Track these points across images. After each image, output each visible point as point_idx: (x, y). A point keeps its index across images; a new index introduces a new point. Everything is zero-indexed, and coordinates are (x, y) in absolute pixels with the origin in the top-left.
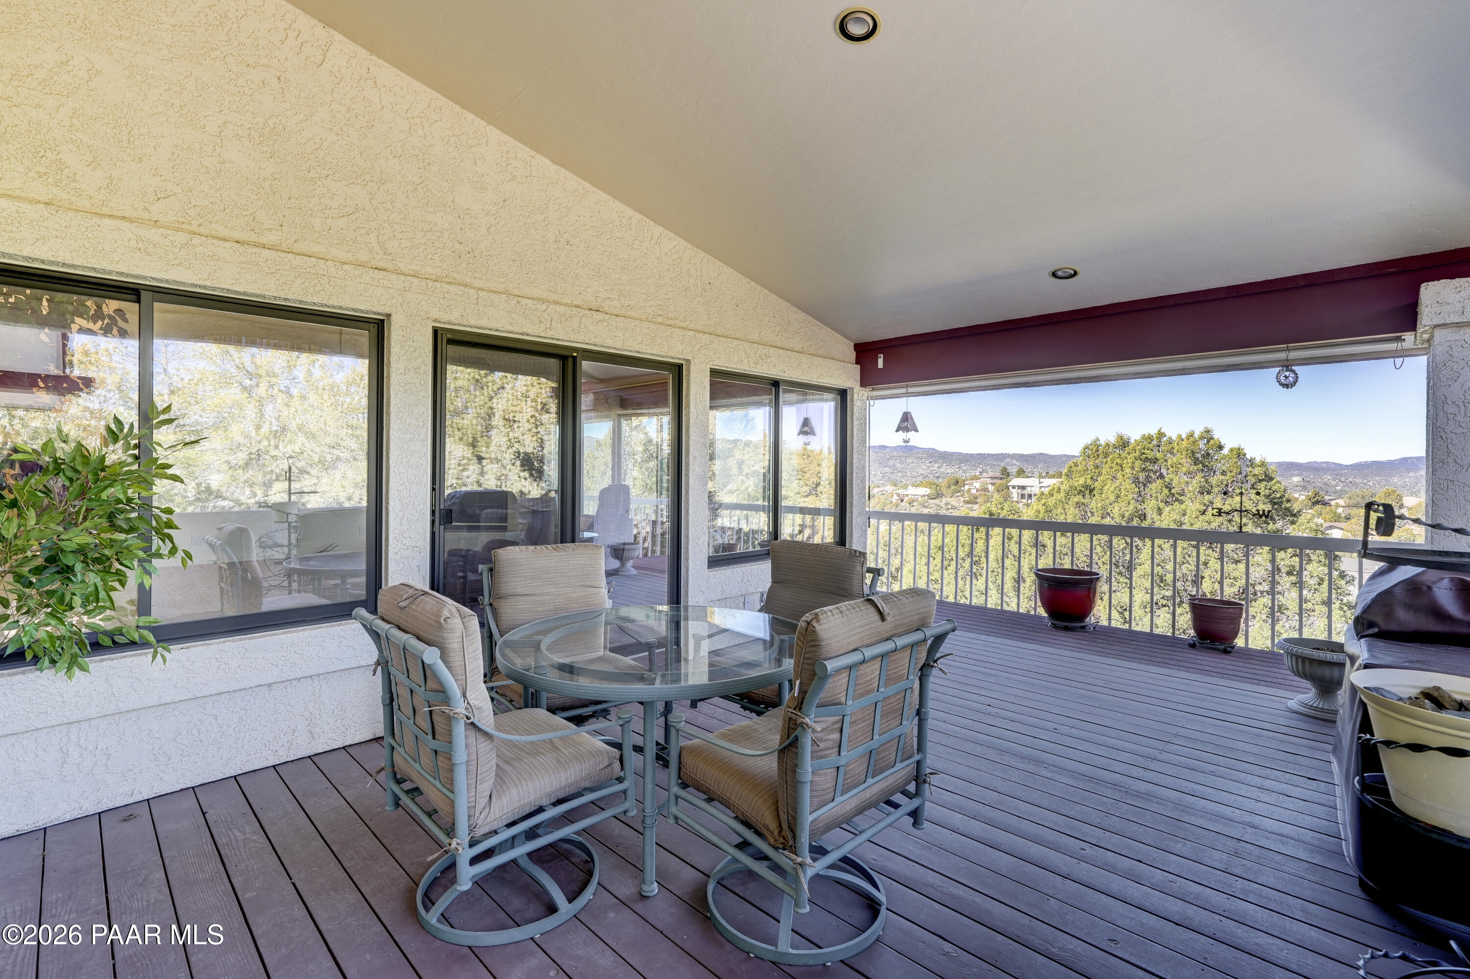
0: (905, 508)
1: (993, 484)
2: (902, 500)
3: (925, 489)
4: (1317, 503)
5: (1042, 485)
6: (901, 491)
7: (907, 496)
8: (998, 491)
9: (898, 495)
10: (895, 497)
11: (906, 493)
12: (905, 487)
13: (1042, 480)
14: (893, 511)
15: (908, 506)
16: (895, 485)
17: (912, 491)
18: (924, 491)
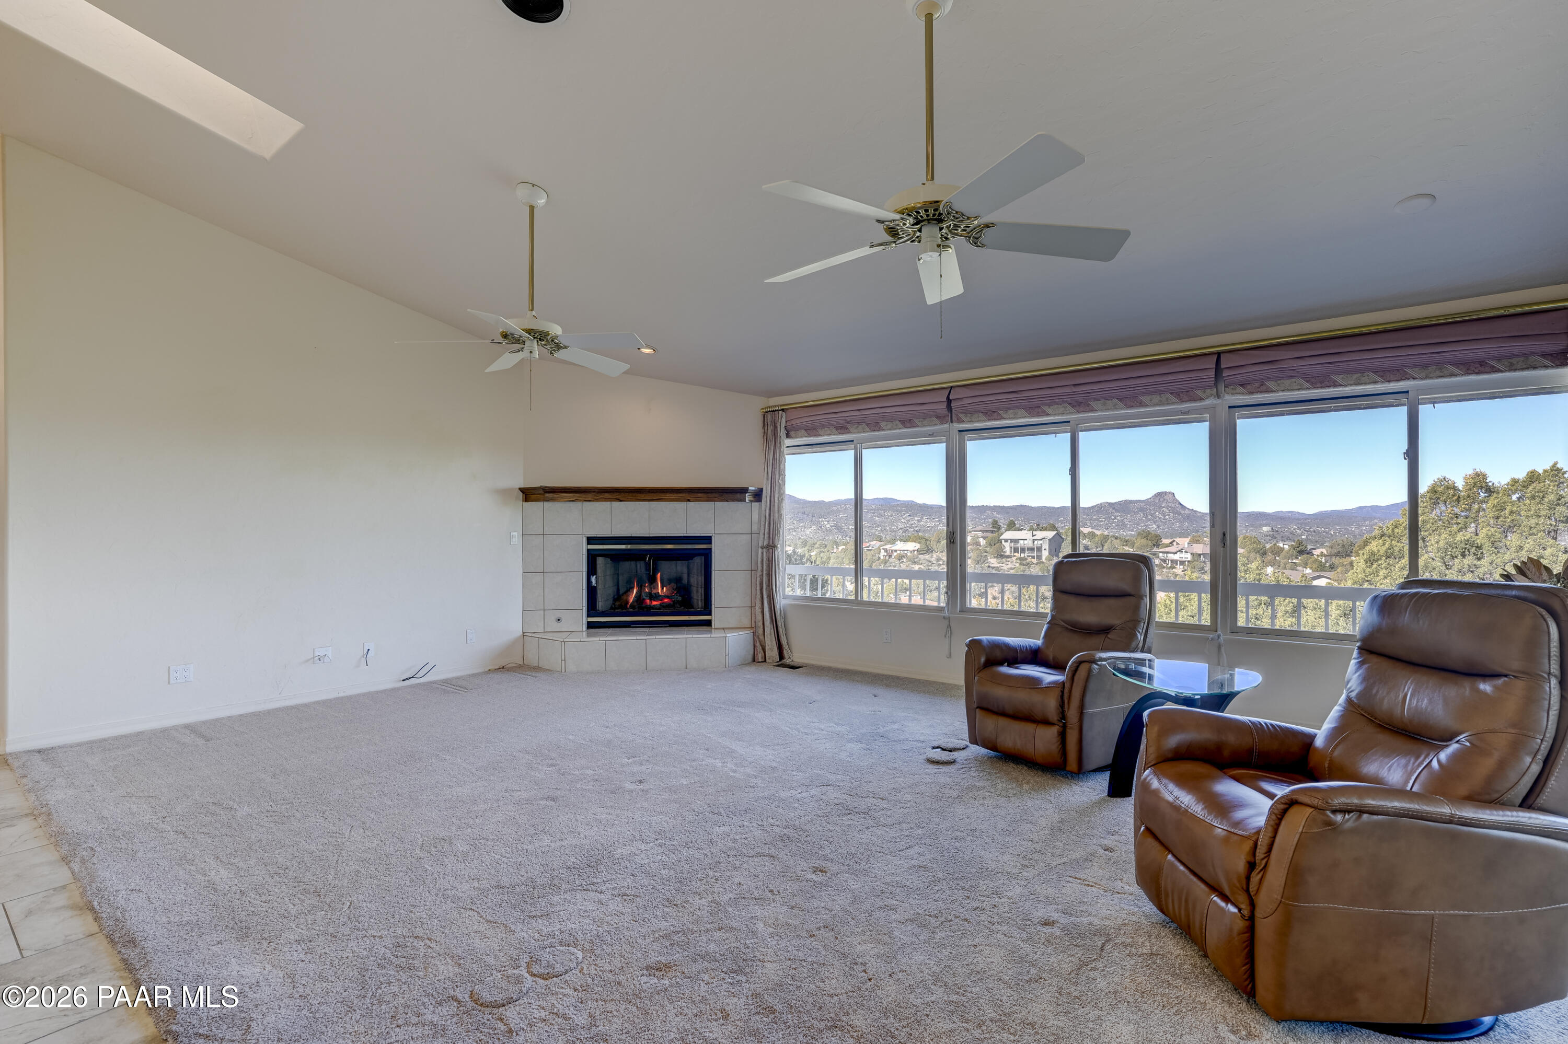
0: (894, 565)
1: (984, 538)
2: (890, 556)
3: (914, 544)
4: (1301, 552)
5: (1034, 538)
6: (888, 547)
7: (896, 551)
8: (990, 545)
9: (886, 550)
10: (883, 553)
11: (894, 548)
12: (893, 542)
13: (1035, 533)
14: (882, 567)
15: (897, 562)
16: (880, 540)
17: (900, 546)
18: (912, 546)
